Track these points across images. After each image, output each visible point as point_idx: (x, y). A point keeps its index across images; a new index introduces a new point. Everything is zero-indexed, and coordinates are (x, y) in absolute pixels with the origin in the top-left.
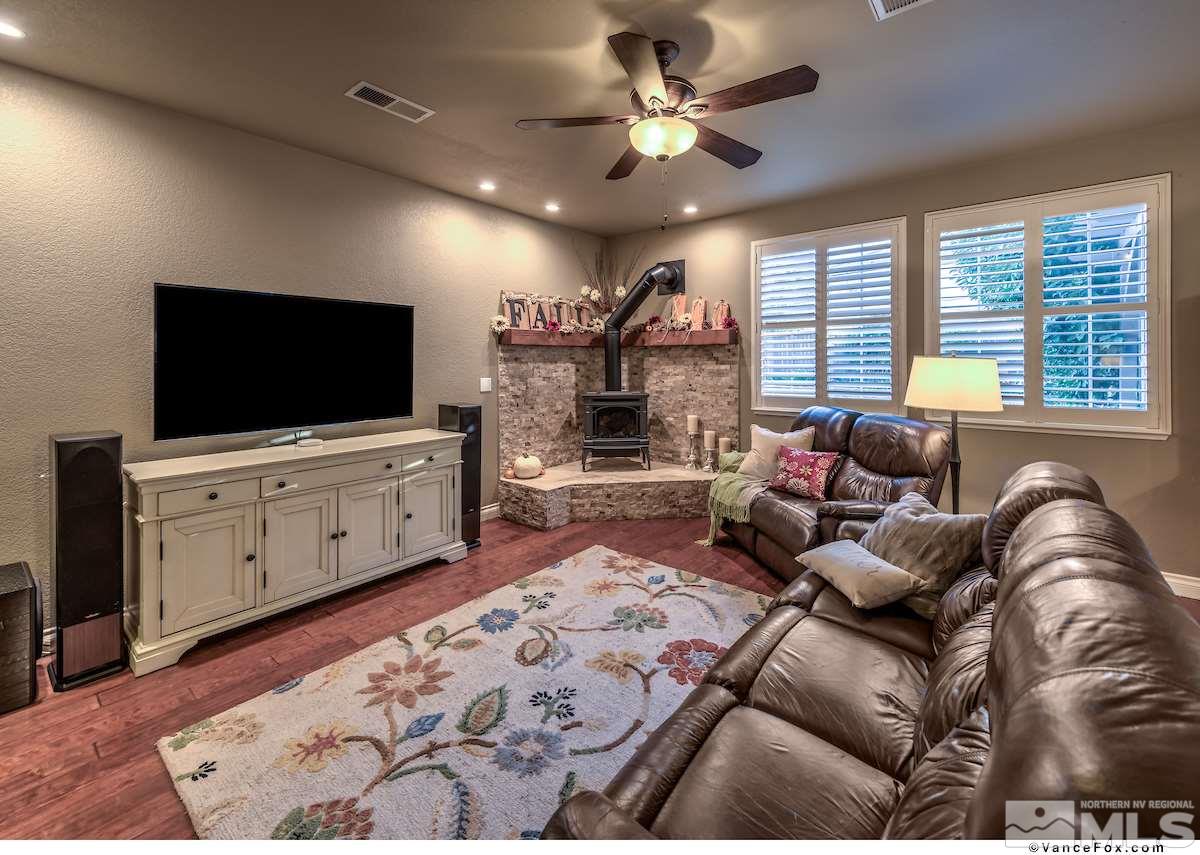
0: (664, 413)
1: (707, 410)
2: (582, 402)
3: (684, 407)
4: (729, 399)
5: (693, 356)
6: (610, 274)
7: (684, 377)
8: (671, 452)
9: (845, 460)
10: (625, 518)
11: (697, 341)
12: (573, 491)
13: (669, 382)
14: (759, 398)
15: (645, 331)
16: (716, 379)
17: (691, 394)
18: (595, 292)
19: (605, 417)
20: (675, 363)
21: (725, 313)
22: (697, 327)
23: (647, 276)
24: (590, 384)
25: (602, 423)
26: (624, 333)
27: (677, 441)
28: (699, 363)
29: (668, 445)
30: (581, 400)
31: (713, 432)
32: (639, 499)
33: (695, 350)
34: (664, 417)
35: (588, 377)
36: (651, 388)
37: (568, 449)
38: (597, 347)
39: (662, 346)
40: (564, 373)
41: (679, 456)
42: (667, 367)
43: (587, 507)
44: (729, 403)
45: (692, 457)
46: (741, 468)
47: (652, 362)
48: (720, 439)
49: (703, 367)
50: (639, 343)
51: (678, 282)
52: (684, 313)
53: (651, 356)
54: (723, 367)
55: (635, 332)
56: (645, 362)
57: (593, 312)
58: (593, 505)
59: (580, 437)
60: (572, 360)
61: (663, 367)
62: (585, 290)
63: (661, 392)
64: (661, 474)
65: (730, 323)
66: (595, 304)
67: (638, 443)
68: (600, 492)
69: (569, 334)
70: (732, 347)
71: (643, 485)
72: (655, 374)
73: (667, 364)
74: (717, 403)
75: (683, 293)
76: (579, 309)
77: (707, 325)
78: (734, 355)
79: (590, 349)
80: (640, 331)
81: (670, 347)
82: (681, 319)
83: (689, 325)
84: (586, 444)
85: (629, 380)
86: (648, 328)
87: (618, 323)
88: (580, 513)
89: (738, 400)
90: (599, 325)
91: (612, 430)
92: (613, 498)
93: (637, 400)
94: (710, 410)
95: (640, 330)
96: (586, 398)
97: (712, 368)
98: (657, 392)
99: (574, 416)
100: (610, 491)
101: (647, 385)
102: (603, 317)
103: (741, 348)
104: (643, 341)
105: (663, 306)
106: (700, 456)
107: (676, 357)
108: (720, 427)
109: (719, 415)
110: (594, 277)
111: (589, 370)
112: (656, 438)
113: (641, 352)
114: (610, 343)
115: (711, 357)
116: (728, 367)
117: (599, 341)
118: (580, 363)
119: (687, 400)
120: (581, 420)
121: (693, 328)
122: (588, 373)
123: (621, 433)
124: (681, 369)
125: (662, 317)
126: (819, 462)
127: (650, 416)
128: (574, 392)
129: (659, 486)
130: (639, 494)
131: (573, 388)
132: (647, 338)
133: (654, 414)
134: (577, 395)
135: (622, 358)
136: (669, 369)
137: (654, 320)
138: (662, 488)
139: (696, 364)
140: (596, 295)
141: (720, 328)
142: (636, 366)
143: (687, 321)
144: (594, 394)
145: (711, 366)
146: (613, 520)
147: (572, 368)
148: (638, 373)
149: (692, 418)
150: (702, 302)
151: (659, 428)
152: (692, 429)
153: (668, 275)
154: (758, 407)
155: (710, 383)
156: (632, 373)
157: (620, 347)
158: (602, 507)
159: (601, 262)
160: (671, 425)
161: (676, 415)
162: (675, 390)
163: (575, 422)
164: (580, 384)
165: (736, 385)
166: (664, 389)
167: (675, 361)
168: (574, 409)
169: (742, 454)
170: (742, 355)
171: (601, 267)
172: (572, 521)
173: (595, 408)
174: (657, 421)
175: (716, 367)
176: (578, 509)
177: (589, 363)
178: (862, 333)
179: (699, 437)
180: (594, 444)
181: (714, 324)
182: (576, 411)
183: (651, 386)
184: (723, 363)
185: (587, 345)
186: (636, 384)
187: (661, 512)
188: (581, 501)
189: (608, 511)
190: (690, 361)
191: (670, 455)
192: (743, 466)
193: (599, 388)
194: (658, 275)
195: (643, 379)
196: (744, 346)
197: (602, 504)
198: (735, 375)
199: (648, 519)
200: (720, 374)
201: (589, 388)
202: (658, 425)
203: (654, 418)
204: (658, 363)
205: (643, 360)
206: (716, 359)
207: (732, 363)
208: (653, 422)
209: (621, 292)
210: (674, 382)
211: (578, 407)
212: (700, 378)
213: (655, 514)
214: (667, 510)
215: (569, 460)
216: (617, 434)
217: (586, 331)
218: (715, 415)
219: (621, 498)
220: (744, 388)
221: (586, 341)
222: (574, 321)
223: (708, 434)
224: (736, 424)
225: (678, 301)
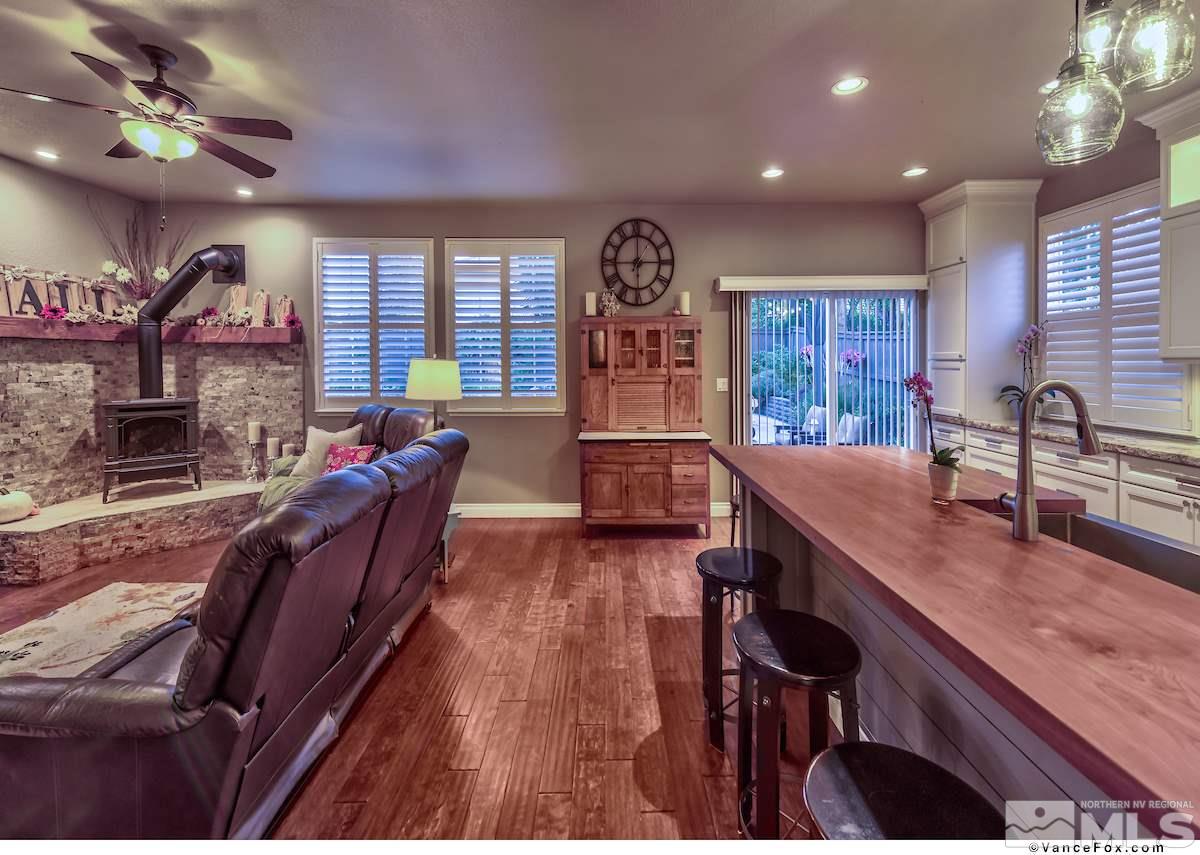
0: (223, 422)
1: (270, 415)
2: (103, 415)
3: (246, 414)
4: (293, 402)
5: (254, 356)
6: (148, 250)
7: (245, 380)
8: (231, 467)
9: (381, 450)
10: (162, 549)
11: (257, 339)
12: (85, 529)
13: (228, 385)
14: (322, 399)
15: (195, 324)
16: (279, 380)
17: (252, 399)
18: (123, 271)
19: (138, 432)
20: (234, 363)
21: (288, 309)
22: (258, 322)
23: (195, 259)
24: (119, 390)
25: (132, 439)
26: (167, 326)
27: (238, 453)
28: (263, 363)
29: (228, 460)
30: (102, 411)
31: (277, 439)
32: (181, 523)
33: (257, 349)
34: (223, 426)
35: (114, 382)
36: (206, 393)
37: (83, 478)
38: (128, 342)
39: (216, 344)
40: (76, 378)
41: (240, 471)
42: (225, 368)
43: (107, 544)
44: (293, 406)
45: (254, 469)
46: (294, 472)
47: (207, 363)
48: (284, 446)
49: (267, 368)
50: (187, 338)
51: (237, 271)
52: (243, 306)
53: (206, 355)
54: (287, 368)
55: (183, 325)
56: (198, 362)
57: (123, 296)
58: (115, 540)
59: (100, 461)
60: (88, 359)
61: (220, 369)
62: (109, 267)
63: (219, 398)
64: (214, 491)
65: (292, 321)
66: (127, 287)
67: (186, 459)
68: (126, 523)
69: (81, 324)
70: (295, 346)
71: (186, 506)
72: (211, 376)
73: (226, 365)
74: (281, 407)
75: (243, 282)
76: (99, 293)
77: (269, 322)
78: (298, 355)
79: (119, 346)
80: (190, 324)
81: (228, 345)
82: (240, 313)
83: (249, 321)
84: (107, 467)
85: (178, 384)
86: (200, 321)
87: (158, 313)
88: (93, 554)
89: (303, 402)
90: (130, 314)
91: (147, 447)
92: (145, 528)
93: (183, 408)
94: (274, 414)
95: (190, 322)
96: (108, 408)
97: (275, 368)
98: (213, 398)
99: (92, 432)
100: (140, 520)
101: (201, 390)
102: (138, 303)
103: (305, 349)
104: (194, 337)
105: (219, 296)
106: (264, 466)
107: (236, 357)
108: (285, 433)
109: (284, 420)
110: (124, 251)
111: (116, 373)
112: (213, 453)
113: (193, 351)
114: (145, 337)
115: (274, 357)
116: (292, 368)
117: (128, 336)
118: (101, 363)
119: (249, 406)
120: (103, 440)
121: (254, 324)
122: (115, 376)
123: (162, 450)
124: (241, 370)
125: (218, 309)
126: (359, 455)
127: (204, 427)
128: (91, 403)
129: (208, 504)
130: (182, 518)
131: (90, 397)
132: (198, 334)
133: (210, 424)
134: (97, 406)
135: (165, 358)
136: (228, 371)
137: (209, 312)
138: (212, 506)
139: (258, 365)
140: (124, 275)
141: (282, 325)
142: (186, 367)
143: (247, 316)
144: (124, 402)
145: (275, 367)
146: (146, 554)
147: (88, 370)
148: (189, 377)
149: (253, 425)
150: (263, 296)
151: (216, 441)
152: (253, 438)
153: (224, 260)
154: (322, 409)
155: (274, 385)
156: (181, 376)
157: (160, 343)
158: (129, 540)
159: (136, 233)
160: (231, 436)
161: (236, 424)
162: (236, 395)
163: (93, 441)
164: (102, 391)
165: (300, 387)
166: (222, 394)
167: (236, 361)
168: (92, 424)
169: (297, 457)
170: (306, 356)
171: (135, 239)
172: (83, 566)
173: (120, 421)
174: (213, 432)
175: (281, 368)
176: (92, 550)
177: (117, 363)
178: (406, 338)
179: (262, 446)
180: (120, 466)
181: (276, 321)
182: (97, 427)
183: (207, 390)
184: (286, 364)
185: (113, 339)
186: (187, 389)
187: (211, 533)
188: (97, 539)
189: (138, 545)
190: (252, 361)
191: (230, 471)
192: (296, 470)
193: (132, 395)
194: (211, 260)
195: (196, 382)
196: (308, 345)
197: (130, 538)
198: (299, 377)
199: (193, 544)
200: (284, 375)
201: (116, 396)
202: (214, 437)
203: (211, 429)
204: (213, 363)
205: (195, 360)
206: (280, 359)
207: (296, 364)
208: (208, 434)
209: (162, 274)
210: (234, 386)
211: (97, 421)
212: (263, 380)
213: (202, 538)
214: (219, 530)
215: (84, 493)
216: (156, 451)
217: (110, 322)
218: (279, 420)
219: (159, 525)
220: (307, 388)
221: (112, 334)
222: (91, 308)
223: (271, 442)
224: (300, 428)
225: (237, 292)
